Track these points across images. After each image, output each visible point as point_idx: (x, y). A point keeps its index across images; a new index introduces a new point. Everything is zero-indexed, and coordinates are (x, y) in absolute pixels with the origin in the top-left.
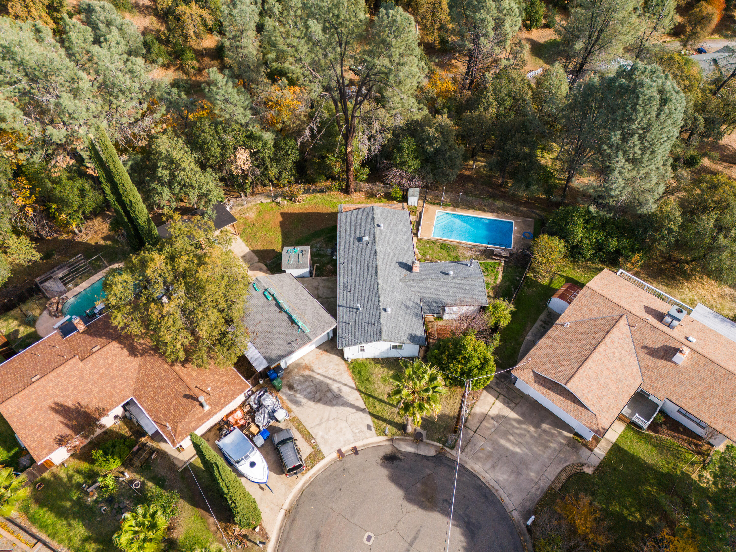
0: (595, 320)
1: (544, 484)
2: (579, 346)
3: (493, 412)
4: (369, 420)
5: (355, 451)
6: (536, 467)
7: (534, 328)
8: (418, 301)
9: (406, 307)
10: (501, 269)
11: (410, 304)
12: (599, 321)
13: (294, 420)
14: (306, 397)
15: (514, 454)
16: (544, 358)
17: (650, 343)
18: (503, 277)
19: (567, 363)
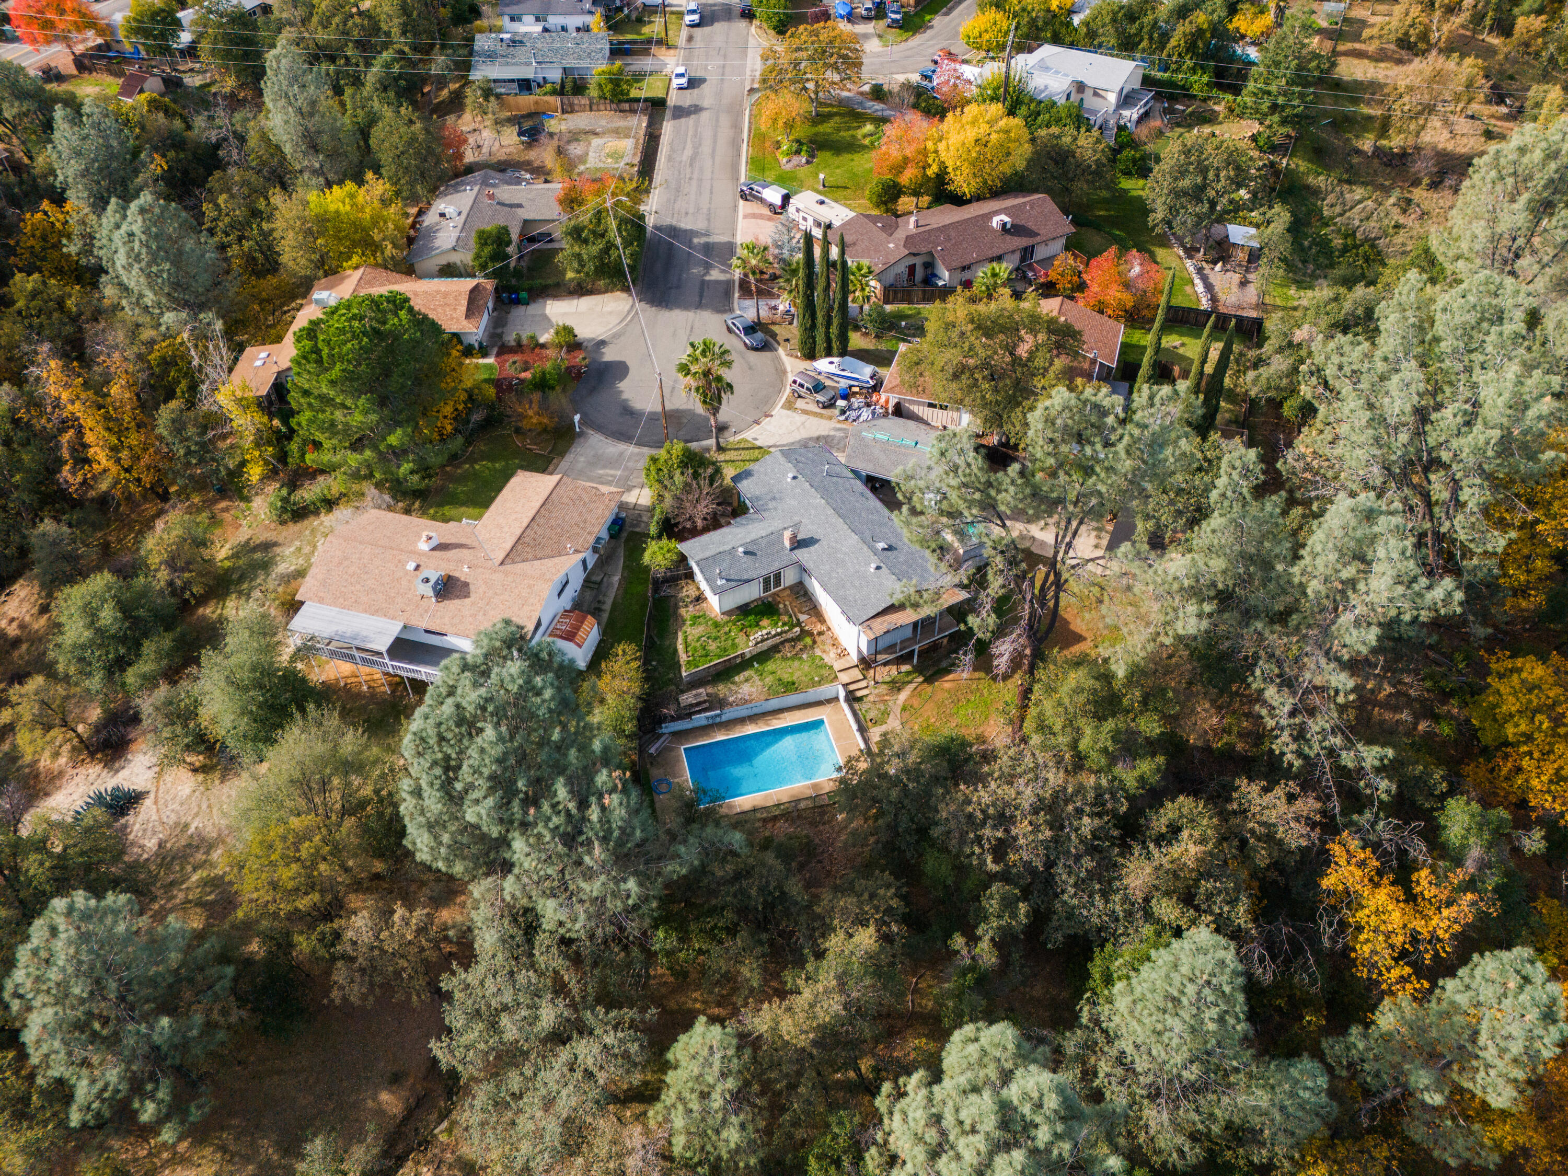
0: (536, 558)
1: (569, 457)
2: (552, 522)
3: (636, 492)
4: (758, 443)
5: (757, 422)
6: (579, 466)
7: (612, 595)
8: (765, 514)
9: (774, 499)
10: (683, 657)
11: (771, 505)
12: (530, 556)
13: (830, 418)
14: (833, 437)
15: (604, 467)
16: (592, 506)
17: (465, 551)
18: (676, 650)
19: (565, 500)
